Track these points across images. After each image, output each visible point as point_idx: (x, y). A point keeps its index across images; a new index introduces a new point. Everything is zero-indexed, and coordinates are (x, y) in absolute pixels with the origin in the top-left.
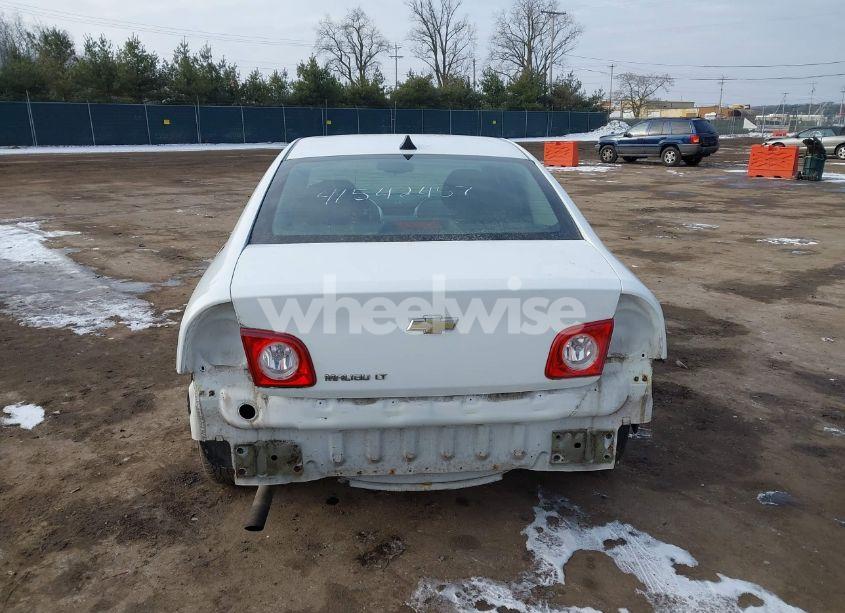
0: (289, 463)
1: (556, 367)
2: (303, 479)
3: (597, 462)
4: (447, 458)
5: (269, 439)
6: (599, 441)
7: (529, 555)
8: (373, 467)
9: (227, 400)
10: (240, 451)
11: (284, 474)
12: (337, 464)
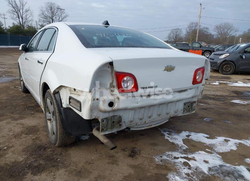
0: (118, 123)
2: (121, 129)
3: (192, 111)
4: (159, 115)
5: (112, 115)
6: (193, 104)
8: (140, 121)
9: (104, 101)
10: (103, 121)
11: (116, 128)
12: (131, 122)
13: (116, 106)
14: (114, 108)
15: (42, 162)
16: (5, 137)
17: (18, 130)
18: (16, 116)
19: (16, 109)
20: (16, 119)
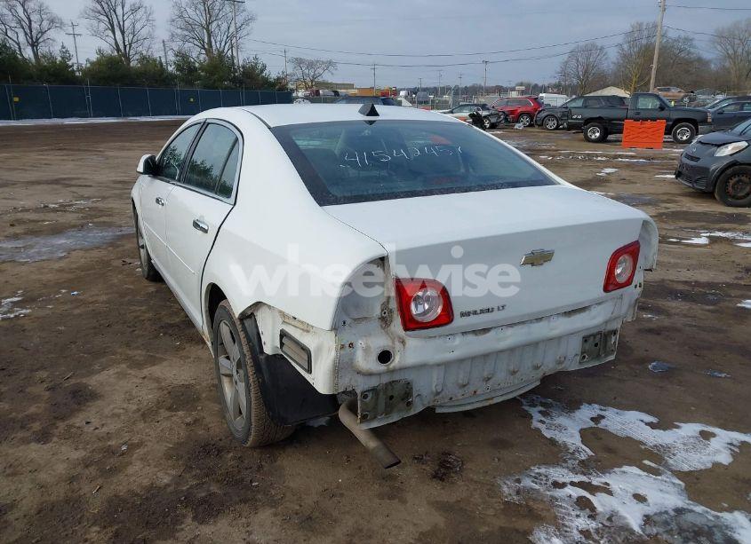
0: (403, 400)
1: (611, 284)
2: (412, 413)
3: (606, 356)
4: (514, 373)
5: (387, 381)
6: (608, 339)
7: (553, 442)
8: (461, 392)
9: (367, 350)
10: (365, 397)
11: (400, 411)
12: (438, 393)
13: (397, 361)
14: (391, 366)
15: (214, 488)
16: (118, 416)
17: (148, 396)
18: (139, 354)
19: (136, 332)
20: (139, 365)
